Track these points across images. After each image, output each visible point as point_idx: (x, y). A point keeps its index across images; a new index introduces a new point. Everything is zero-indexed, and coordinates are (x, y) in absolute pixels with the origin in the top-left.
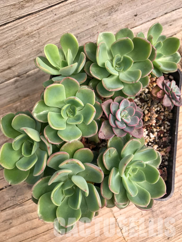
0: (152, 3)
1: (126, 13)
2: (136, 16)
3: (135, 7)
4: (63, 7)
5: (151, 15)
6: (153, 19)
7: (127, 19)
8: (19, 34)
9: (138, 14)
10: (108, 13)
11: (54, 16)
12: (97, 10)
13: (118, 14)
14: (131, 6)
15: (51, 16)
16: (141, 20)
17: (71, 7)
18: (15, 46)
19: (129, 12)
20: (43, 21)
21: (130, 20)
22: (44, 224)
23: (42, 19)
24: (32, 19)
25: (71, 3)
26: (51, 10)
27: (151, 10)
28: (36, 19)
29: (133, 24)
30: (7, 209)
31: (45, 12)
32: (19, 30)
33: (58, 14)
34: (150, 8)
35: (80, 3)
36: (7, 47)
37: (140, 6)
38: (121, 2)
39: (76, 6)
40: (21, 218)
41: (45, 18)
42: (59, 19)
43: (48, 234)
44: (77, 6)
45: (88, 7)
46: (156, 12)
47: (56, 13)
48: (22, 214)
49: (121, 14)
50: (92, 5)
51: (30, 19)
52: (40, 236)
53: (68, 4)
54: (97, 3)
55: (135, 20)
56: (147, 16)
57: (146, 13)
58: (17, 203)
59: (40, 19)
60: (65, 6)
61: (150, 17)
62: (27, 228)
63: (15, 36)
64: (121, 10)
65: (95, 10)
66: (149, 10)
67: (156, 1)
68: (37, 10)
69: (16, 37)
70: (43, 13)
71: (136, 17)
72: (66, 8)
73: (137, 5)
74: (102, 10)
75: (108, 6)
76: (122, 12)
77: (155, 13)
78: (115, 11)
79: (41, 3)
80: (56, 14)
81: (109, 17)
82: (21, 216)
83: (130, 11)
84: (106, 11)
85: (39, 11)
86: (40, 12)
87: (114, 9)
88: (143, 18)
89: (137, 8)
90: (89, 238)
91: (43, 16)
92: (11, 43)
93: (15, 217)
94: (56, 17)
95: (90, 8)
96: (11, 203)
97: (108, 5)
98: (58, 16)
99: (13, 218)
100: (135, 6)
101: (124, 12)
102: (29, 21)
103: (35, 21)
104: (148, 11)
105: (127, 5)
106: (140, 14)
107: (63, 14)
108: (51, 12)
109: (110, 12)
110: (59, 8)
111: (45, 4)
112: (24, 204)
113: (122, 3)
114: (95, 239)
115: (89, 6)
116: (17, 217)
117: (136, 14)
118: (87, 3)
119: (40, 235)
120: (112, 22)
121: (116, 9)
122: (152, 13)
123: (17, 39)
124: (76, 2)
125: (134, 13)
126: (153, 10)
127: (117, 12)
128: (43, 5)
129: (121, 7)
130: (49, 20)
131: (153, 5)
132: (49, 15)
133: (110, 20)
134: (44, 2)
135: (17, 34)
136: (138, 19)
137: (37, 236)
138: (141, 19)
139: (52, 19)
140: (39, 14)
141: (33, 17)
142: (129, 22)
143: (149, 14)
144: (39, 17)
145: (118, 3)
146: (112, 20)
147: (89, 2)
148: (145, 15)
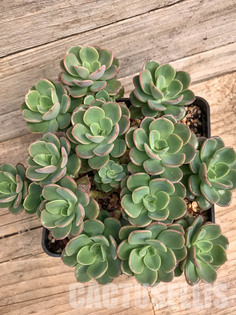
0: (228, 26)
1: (192, 36)
2: (205, 39)
3: (203, 30)
4: (113, 28)
5: (226, 39)
6: (230, 43)
7: (193, 42)
8: (60, 54)
9: (208, 37)
10: (168, 35)
11: (101, 37)
12: (154, 31)
13: (182, 37)
14: (198, 29)
15: (98, 36)
16: (212, 44)
17: (122, 28)
18: (53, 66)
19: (195, 35)
20: (89, 42)
21: (197, 43)
22: (60, 284)
23: (87, 40)
24: (77, 40)
25: (123, 24)
26: (99, 31)
27: (225, 33)
28: (81, 39)
29: (201, 49)
30: (20, 259)
31: (92, 32)
32: (61, 50)
33: (107, 35)
34: (224, 31)
35: (133, 25)
36: (45, 67)
37: (211, 29)
38: (185, 25)
39: (128, 28)
40: (33, 272)
41: (92, 39)
42: (108, 40)
43: (64, 297)
44: (130, 27)
45: (143, 29)
46: (234, 36)
47: (105, 34)
48: (36, 267)
49: (186, 37)
50: (149, 27)
51: (74, 39)
52: (54, 298)
53: (120, 25)
54: (155, 25)
55: (205, 44)
56: (221, 40)
57: (220, 37)
58: (31, 253)
59: (85, 40)
60: (115, 28)
61: (225, 41)
62: (40, 285)
63: (55, 56)
64: (185, 32)
65: (151, 32)
66: (223, 34)
67: (232, 24)
68: (83, 31)
69: (55, 58)
70: (89, 34)
71: (205, 41)
72: (117, 29)
73: (206, 28)
74: (161, 32)
75: (168, 29)
76: (187, 35)
77: (232, 37)
78: (178, 34)
79: (88, 25)
80: (104, 36)
81: (170, 40)
82: (35, 270)
83: (197, 34)
84: (166, 34)
85: (85, 32)
86: (87, 33)
87: (176, 31)
88: (215, 42)
89: (207, 31)
90: (113, 311)
91: (89, 36)
92: (50, 63)
93: (27, 269)
94: (104, 38)
95: (146, 30)
96: (24, 252)
97: (169, 27)
98: (107, 37)
99: (25, 270)
100: (203, 28)
101: (189, 35)
102: (73, 41)
103: (80, 42)
104: (221, 34)
105: (193, 27)
106: (211, 38)
107: (112, 35)
108: (98, 33)
109: (171, 34)
110: (108, 29)
111: (93, 25)
112: (40, 256)
113: (187, 26)
114: (120, 313)
115: (145, 28)
116: (30, 270)
117: (205, 38)
118: (142, 25)
119: (54, 296)
120: (174, 46)
121: (179, 31)
122: (227, 36)
123: (56, 59)
124: (128, 24)
125: (202, 37)
126: (229, 33)
127: (179, 35)
128: (90, 26)
129: (185, 29)
130: (95, 40)
131: (228, 27)
132: (96, 36)
133: (171, 43)
134: (92, 23)
135: (57, 54)
136: (209, 43)
137: (50, 296)
138: (213, 42)
139: (98, 40)
140: (84, 35)
141: (78, 37)
142: (197, 46)
143: (224, 38)
144: (84, 37)
145: (182, 25)
146: (173, 43)
147: (145, 24)
148: (219, 39)
